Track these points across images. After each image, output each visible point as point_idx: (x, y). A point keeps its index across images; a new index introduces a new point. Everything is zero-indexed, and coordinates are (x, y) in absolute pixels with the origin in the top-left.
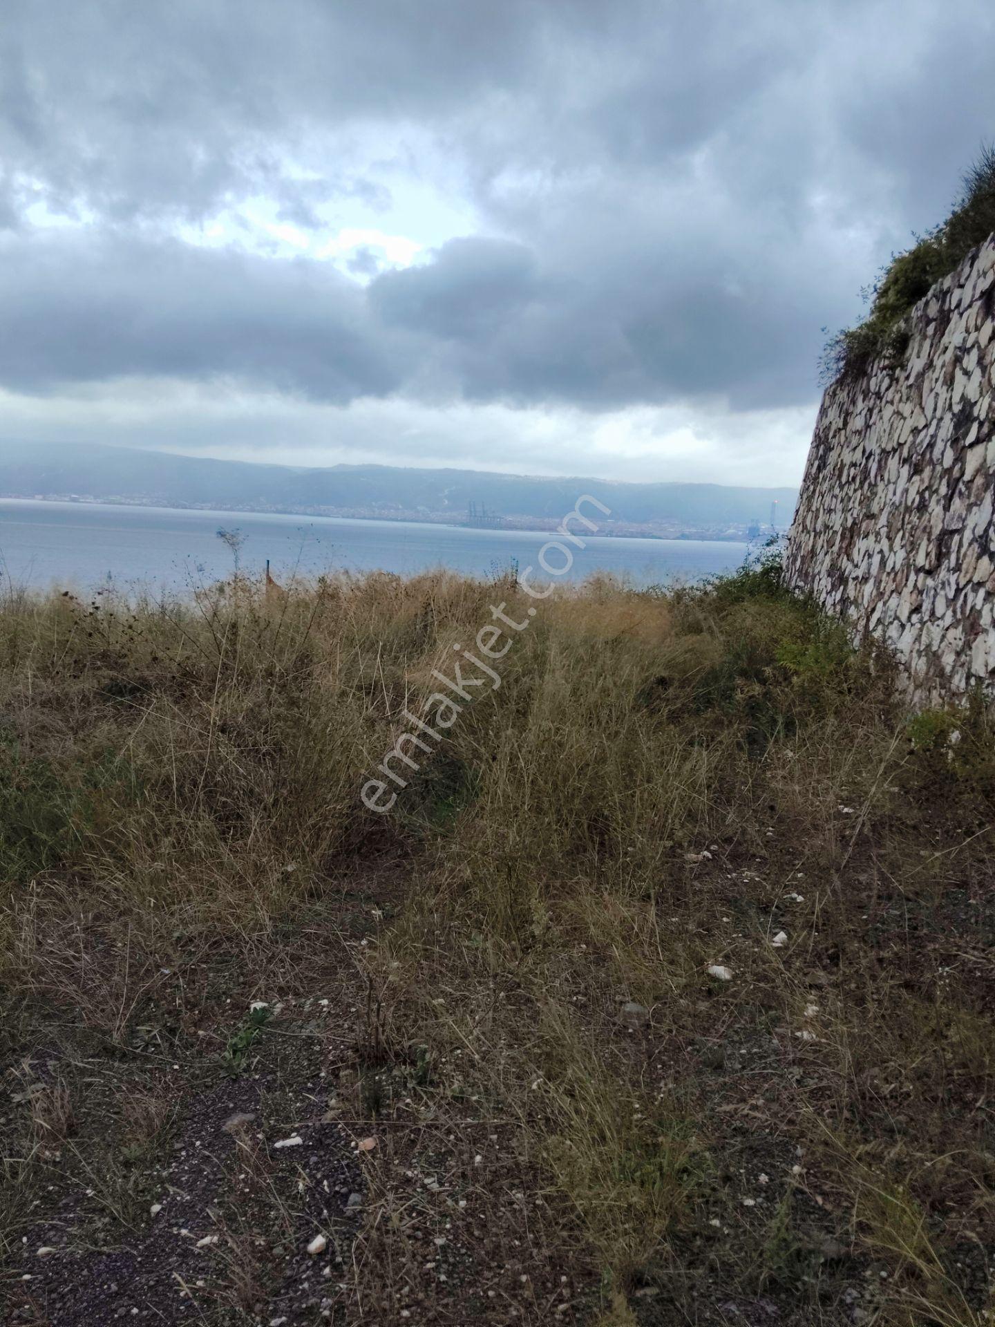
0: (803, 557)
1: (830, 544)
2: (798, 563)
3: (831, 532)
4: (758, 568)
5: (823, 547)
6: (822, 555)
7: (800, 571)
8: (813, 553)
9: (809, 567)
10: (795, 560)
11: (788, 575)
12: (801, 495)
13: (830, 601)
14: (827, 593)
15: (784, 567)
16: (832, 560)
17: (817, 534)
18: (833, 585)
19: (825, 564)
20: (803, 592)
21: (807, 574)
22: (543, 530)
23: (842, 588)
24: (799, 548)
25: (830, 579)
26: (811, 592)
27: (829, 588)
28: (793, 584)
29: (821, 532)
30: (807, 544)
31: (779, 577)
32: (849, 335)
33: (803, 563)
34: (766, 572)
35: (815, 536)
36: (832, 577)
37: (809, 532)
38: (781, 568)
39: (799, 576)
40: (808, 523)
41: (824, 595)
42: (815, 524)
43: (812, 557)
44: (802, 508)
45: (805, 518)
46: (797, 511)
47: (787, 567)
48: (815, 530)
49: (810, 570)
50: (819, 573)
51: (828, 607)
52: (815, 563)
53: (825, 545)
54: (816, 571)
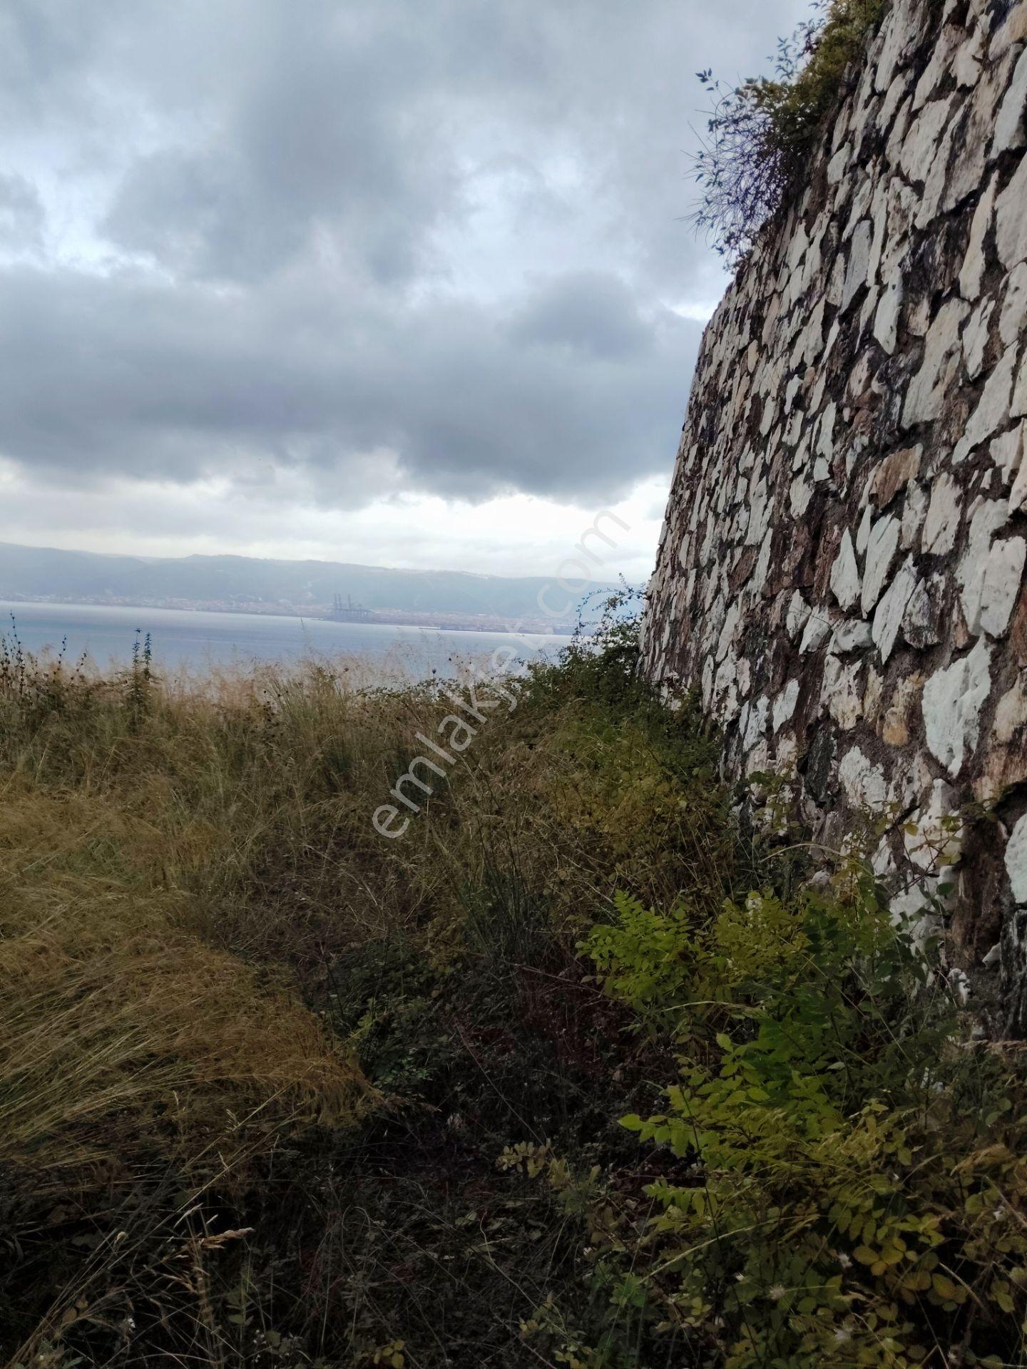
0: (675, 623)
1: (739, 578)
2: (666, 636)
3: (738, 552)
4: (599, 651)
5: (718, 590)
6: (718, 609)
7: (670, 650)
8: (696, 610)
9: (688, 639)
10: (660, 631)
11: (648, 660)
12: (668, 519)
13: (752, 724)
14: (741, 699)
15: (642, 647)
16: (750, 614)
17: (702, 570)
18: (759, 678)
19: (729, 627)
20: (677, 694)
21: (684, 654)
22: (412, 623)
23: (793, 687)
24: (668, 604)
25: (745, 664)
26: (698, 694)
27: (746, 686)
28: (657, 676)
29: (711, 562)
30: (681, 596)
31: (634, 665)
32: (766, 92)
33: (674, 634)
34: (612, 655)
35: (698, 577)
36: (752, 656)
37: (685, 574)
38: (637, 649)
39: (667, 661)
40: (682, 556)
41: (732, 703)
42: (697, 552)
43: (694, 619)
44: (670, 538)
45: (675, 551)
46: (662, 547)
47: (647, 647)
48: (697, 564)
49: (692, 646)
50: (714, 649)
51: (750, 740)
52: (702, 630)
53: (725, 585)
54: (706, 646)
